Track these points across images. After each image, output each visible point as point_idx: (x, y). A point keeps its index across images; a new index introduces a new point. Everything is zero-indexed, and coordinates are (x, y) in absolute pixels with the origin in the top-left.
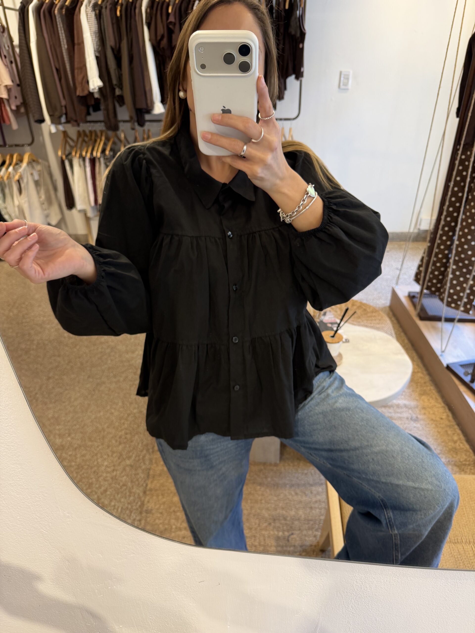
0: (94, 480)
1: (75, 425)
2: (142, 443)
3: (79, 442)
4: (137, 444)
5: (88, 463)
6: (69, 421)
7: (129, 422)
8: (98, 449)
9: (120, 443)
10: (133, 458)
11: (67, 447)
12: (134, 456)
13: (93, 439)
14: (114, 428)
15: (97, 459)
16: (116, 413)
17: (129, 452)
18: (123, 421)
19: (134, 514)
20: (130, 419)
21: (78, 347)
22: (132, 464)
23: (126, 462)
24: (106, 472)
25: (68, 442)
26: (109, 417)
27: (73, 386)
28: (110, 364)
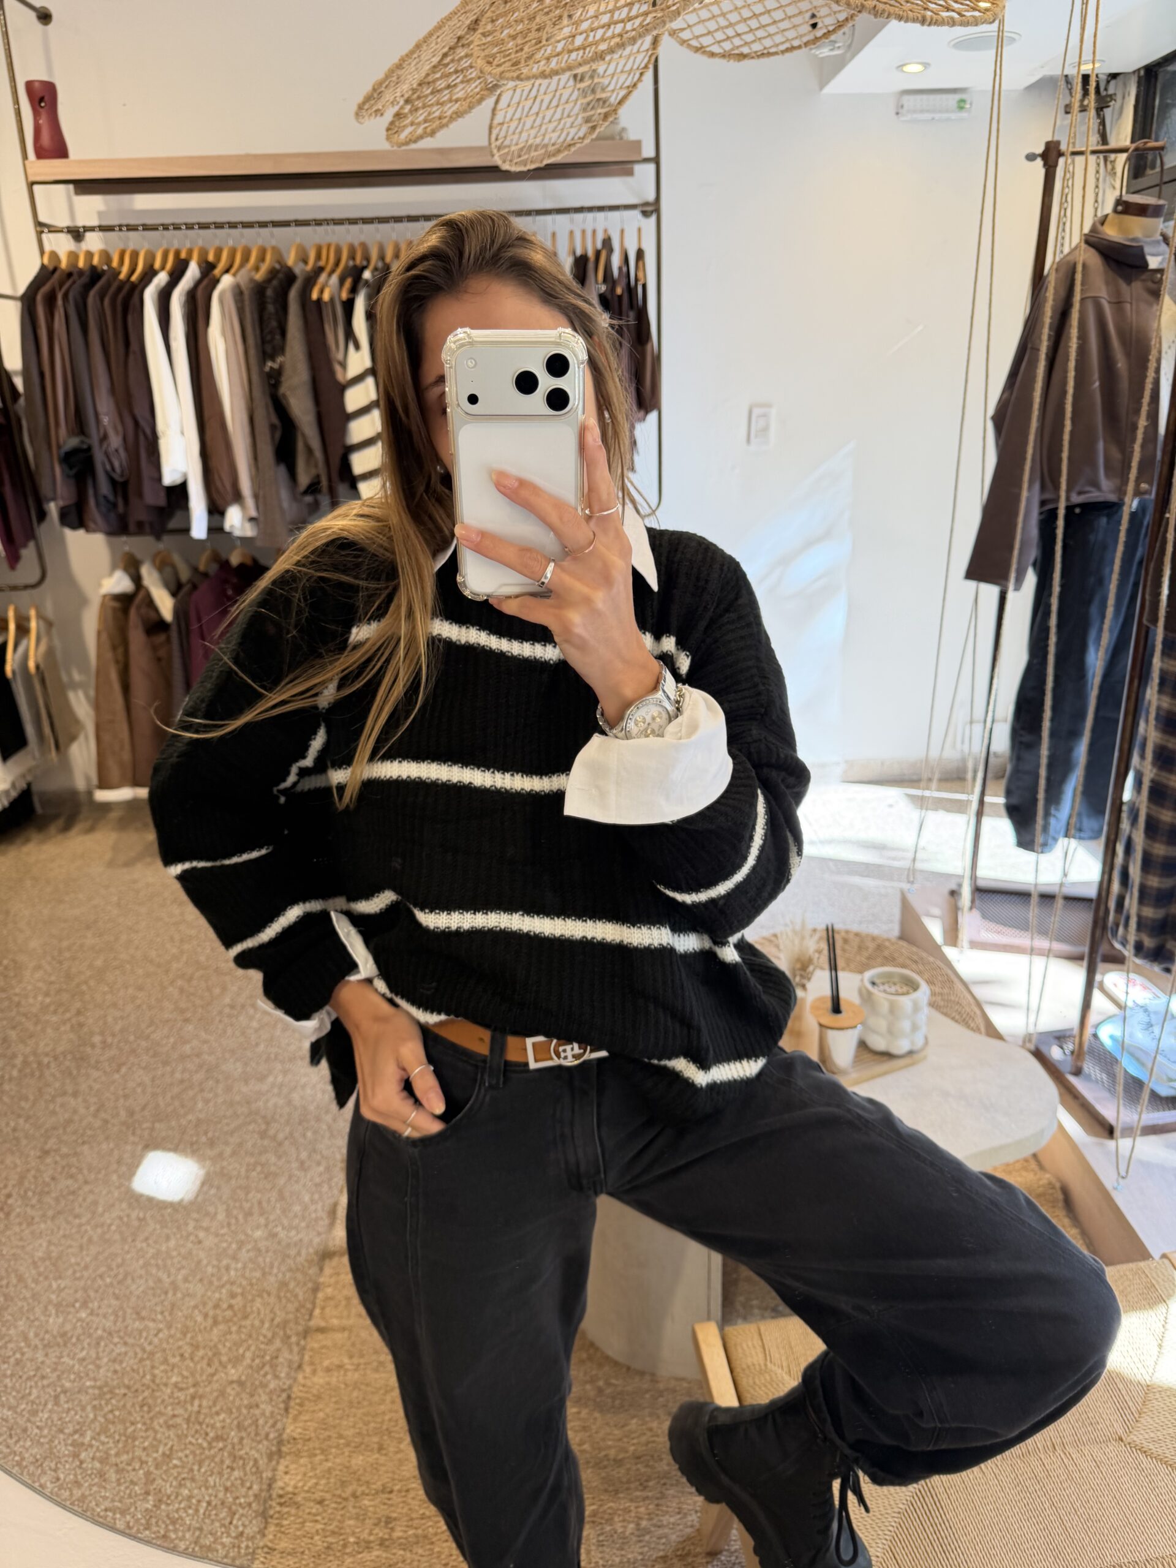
0: (139, 1426)
1: (101, 1276)
2: (273, 1320)
3: (108, 1324)
4: (257, 1323)
5: (126, 1381)
6: (86, 1267)
7: (240, 1265)
8: (156, 1341)
9: (216, 1323)
10: (248, 1361)
11: (74, 1340)
12: (248, 1355)
13: (144, 1313)
14: (201, 1280)
15: (153, 1367)
16: (210, 1241)
17: (237, 1344)
18: (225, 1262)
19: (239, 1519)
21: (124, 1070)
22: (243, 1378)
23: (226, 1374)
24: (172, 1404)
25: (79, 1324)
26: (190, 1253)
27: (103, 1172)
28: (200, 1111)
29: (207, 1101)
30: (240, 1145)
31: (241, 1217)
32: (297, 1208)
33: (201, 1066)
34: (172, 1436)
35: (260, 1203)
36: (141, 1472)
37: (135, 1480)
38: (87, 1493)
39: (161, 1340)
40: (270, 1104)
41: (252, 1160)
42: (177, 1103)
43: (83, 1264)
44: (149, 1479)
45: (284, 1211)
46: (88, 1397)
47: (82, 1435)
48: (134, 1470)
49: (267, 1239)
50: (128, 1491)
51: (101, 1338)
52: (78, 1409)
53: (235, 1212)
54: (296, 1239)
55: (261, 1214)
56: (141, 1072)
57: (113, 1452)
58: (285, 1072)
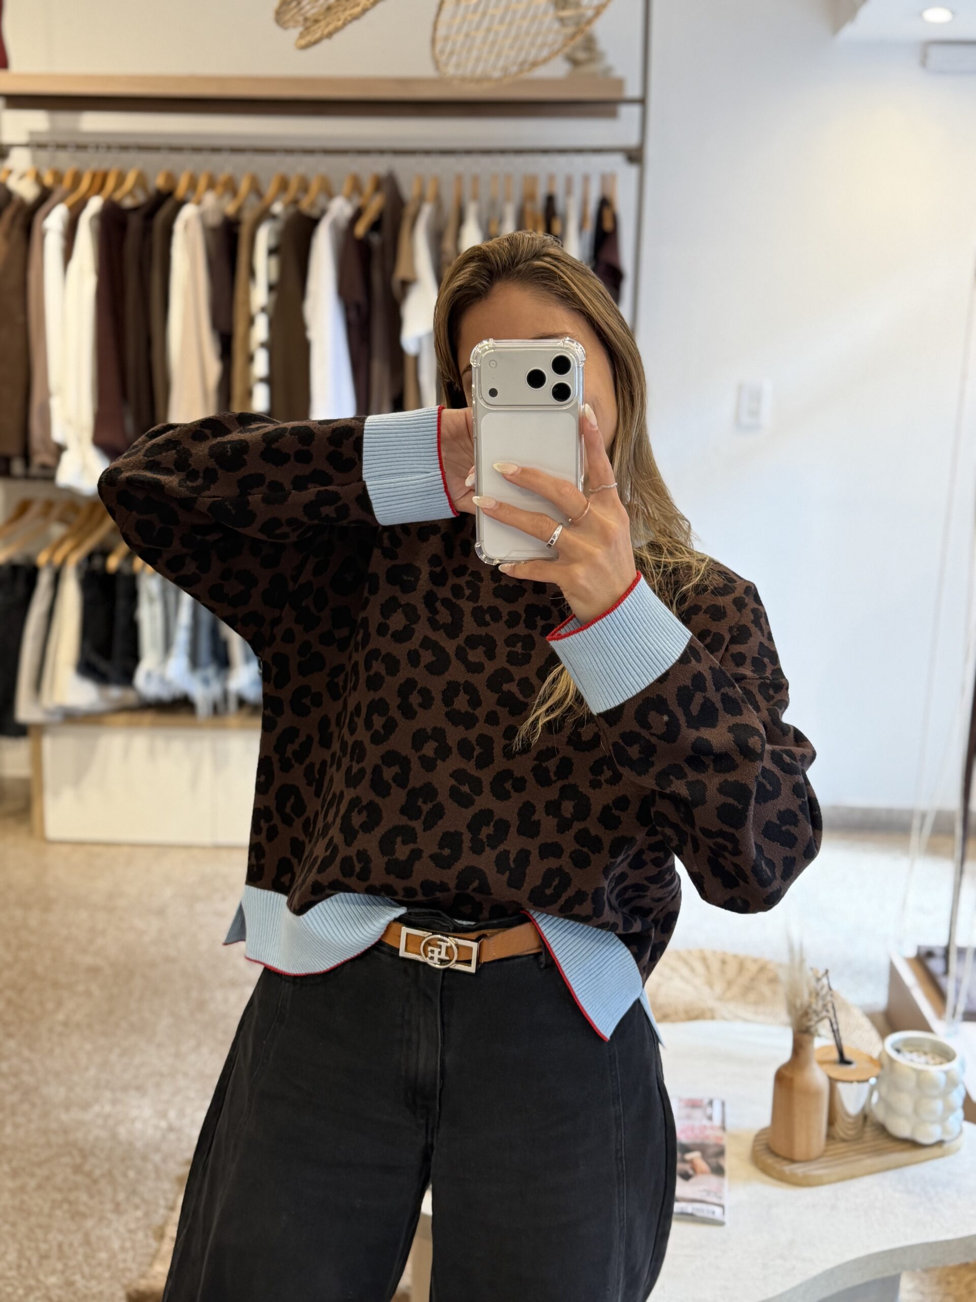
29: (16, 1126)
30: (48, 1178)
31: (34, 1261)
32: (103, 1256)
33: (16, 1088)
35: (60, 1246)
41: (58, 1196)
45: (87, 1257)
49: (60, 1288)
53: (28, 1253)
54: (95, 1290)
55: (59, 1259)
58: (114, 1102)
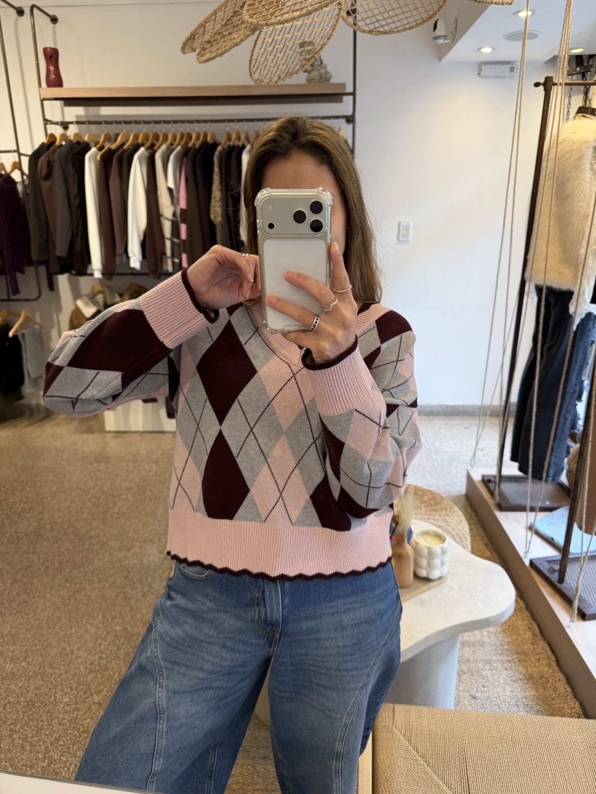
0: (45, 723)
1: (35, 645)
2: (120, 672)
3: (36, 669)
4: (112, 673)
5: (41, 700)
6: (28, 640)
7: (106, 643)
8: (59, 680)
9: (91, 672)
11: (18, 677)
13: (54, 665)
14: (86, 650)
15: (56, 693)
16: (92, 630)
18: (99, 641)
20: (109, 638)
21: (60, 542)
22: (101, 701)
23: (93, 699)
24: (63, 713)
25: (21, 669)
26: (82, 636)
27: (43, 593)
28: (96, 564)
34: (61, 729)
36: (43, 747)
37: (39, 750)
38: (14, 756)
39: (61, 680)
40: (131, 563)
42: (84, 560)
43: (27, 639)
44: (47, 751)
46: (21, 706)
47: (15, 726)
48: (40, 745)
50: (35, 756)
51: (31, 676)
52: (15, 712)
56: (69, 544)
57: (30, 736)
